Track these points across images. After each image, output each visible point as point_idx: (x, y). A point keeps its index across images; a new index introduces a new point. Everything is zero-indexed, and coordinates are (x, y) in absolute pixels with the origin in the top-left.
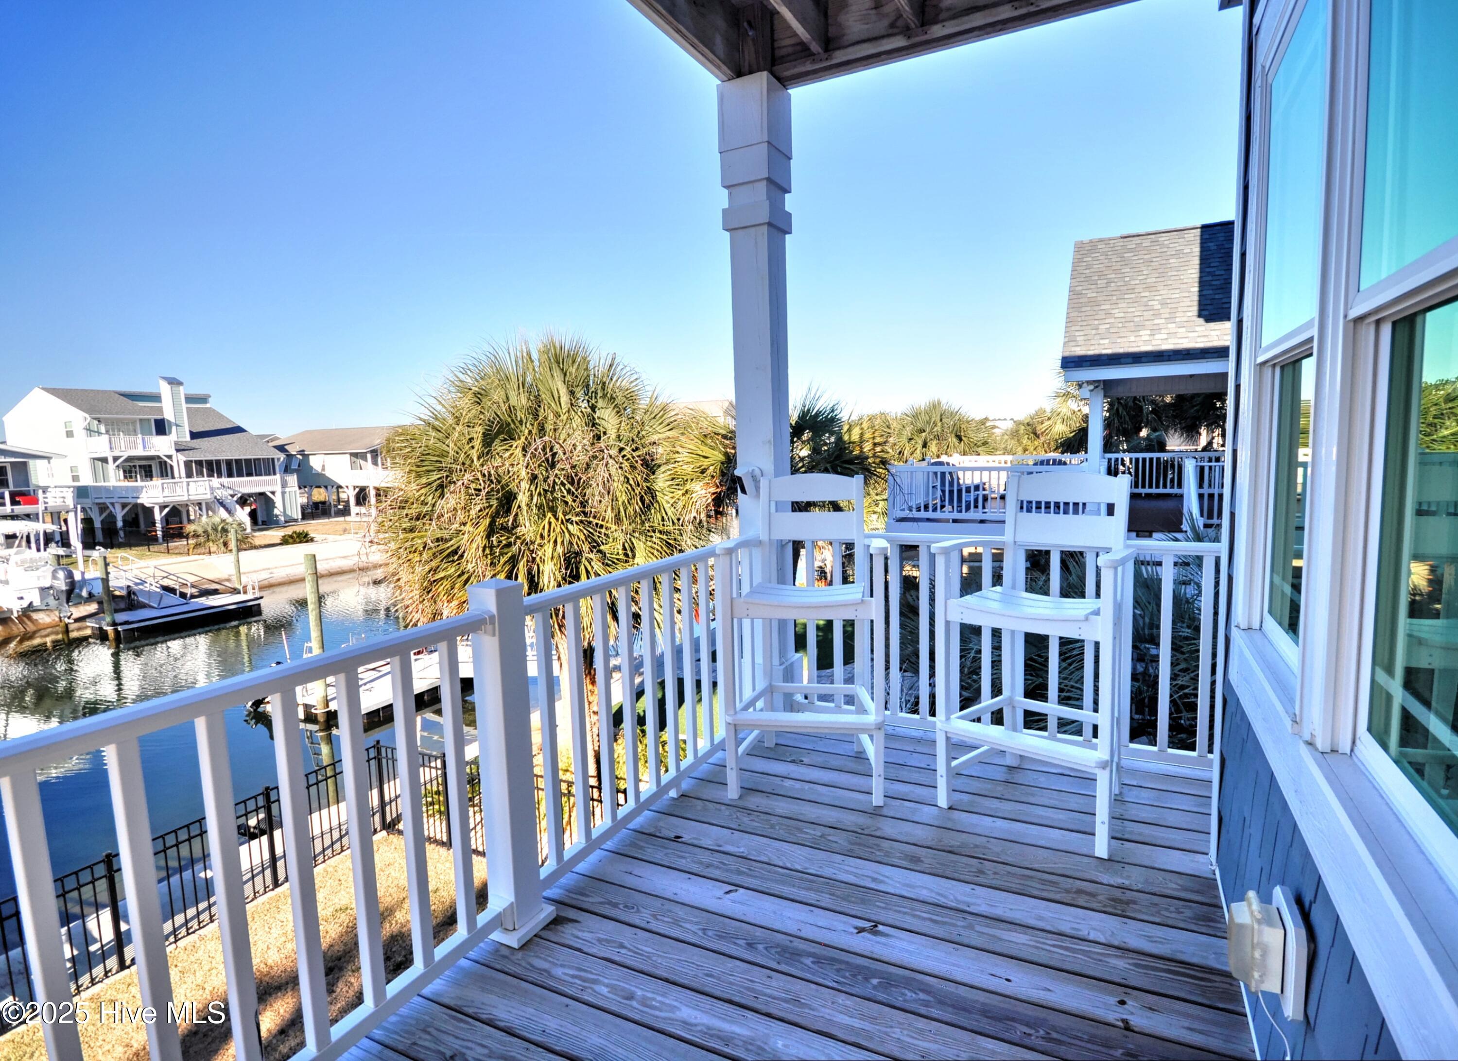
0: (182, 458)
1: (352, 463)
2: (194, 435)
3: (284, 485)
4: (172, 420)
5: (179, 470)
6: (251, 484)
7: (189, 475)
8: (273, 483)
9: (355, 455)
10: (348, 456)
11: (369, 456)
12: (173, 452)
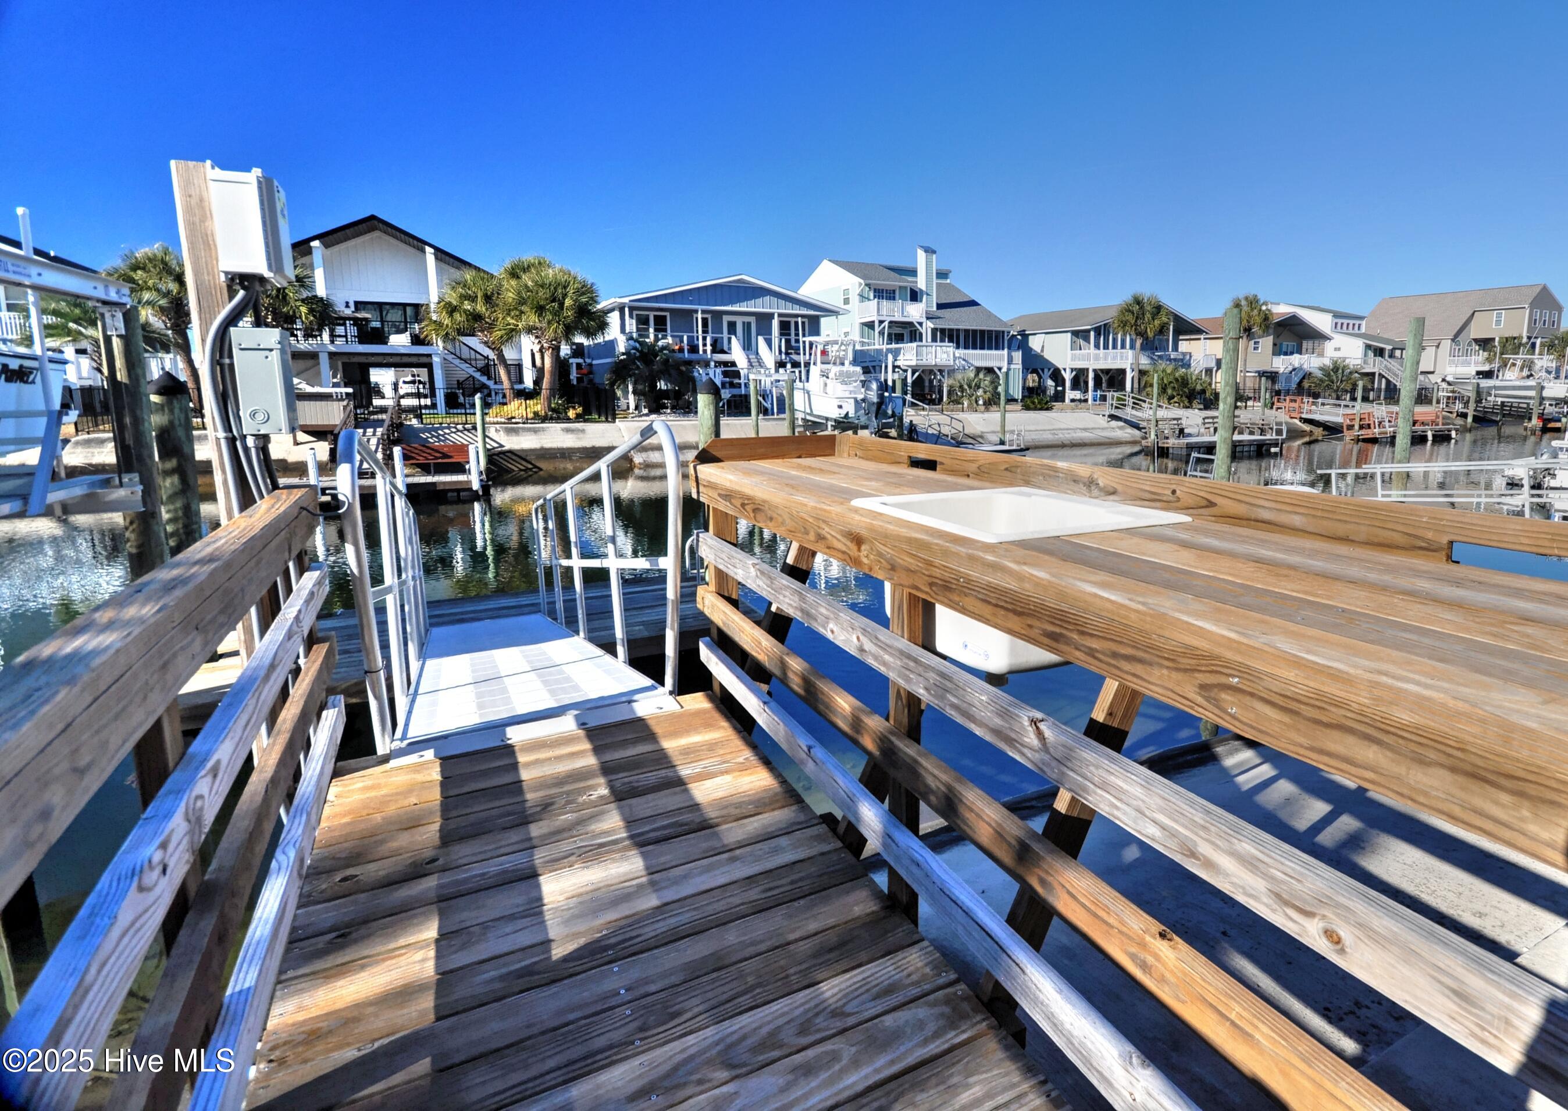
0: (930, 325)
1: (1073, 342)
2: (940, 306)
3: (1010, 361)
4: (924, 288)
5: (927, 336)
6: (982, 357)
7: (934, 340)
8: (1001, 358)
9: (1076, 334)
10: (1069, 335)
11: (1092, 333)
12: (924, 320)
